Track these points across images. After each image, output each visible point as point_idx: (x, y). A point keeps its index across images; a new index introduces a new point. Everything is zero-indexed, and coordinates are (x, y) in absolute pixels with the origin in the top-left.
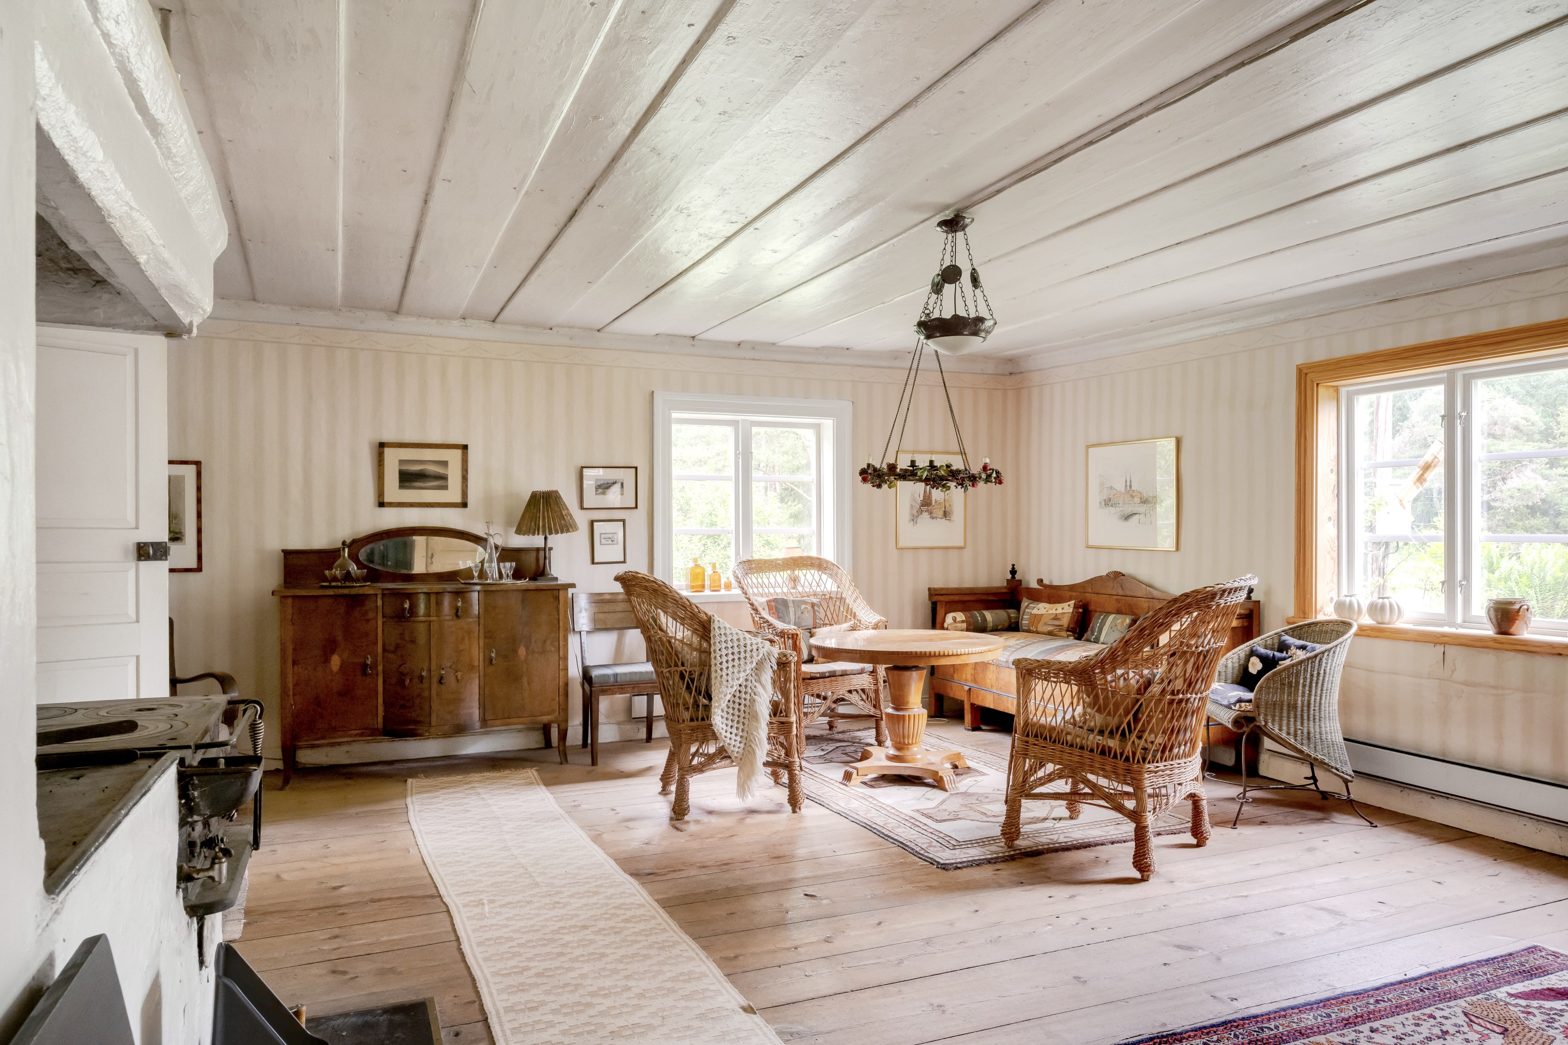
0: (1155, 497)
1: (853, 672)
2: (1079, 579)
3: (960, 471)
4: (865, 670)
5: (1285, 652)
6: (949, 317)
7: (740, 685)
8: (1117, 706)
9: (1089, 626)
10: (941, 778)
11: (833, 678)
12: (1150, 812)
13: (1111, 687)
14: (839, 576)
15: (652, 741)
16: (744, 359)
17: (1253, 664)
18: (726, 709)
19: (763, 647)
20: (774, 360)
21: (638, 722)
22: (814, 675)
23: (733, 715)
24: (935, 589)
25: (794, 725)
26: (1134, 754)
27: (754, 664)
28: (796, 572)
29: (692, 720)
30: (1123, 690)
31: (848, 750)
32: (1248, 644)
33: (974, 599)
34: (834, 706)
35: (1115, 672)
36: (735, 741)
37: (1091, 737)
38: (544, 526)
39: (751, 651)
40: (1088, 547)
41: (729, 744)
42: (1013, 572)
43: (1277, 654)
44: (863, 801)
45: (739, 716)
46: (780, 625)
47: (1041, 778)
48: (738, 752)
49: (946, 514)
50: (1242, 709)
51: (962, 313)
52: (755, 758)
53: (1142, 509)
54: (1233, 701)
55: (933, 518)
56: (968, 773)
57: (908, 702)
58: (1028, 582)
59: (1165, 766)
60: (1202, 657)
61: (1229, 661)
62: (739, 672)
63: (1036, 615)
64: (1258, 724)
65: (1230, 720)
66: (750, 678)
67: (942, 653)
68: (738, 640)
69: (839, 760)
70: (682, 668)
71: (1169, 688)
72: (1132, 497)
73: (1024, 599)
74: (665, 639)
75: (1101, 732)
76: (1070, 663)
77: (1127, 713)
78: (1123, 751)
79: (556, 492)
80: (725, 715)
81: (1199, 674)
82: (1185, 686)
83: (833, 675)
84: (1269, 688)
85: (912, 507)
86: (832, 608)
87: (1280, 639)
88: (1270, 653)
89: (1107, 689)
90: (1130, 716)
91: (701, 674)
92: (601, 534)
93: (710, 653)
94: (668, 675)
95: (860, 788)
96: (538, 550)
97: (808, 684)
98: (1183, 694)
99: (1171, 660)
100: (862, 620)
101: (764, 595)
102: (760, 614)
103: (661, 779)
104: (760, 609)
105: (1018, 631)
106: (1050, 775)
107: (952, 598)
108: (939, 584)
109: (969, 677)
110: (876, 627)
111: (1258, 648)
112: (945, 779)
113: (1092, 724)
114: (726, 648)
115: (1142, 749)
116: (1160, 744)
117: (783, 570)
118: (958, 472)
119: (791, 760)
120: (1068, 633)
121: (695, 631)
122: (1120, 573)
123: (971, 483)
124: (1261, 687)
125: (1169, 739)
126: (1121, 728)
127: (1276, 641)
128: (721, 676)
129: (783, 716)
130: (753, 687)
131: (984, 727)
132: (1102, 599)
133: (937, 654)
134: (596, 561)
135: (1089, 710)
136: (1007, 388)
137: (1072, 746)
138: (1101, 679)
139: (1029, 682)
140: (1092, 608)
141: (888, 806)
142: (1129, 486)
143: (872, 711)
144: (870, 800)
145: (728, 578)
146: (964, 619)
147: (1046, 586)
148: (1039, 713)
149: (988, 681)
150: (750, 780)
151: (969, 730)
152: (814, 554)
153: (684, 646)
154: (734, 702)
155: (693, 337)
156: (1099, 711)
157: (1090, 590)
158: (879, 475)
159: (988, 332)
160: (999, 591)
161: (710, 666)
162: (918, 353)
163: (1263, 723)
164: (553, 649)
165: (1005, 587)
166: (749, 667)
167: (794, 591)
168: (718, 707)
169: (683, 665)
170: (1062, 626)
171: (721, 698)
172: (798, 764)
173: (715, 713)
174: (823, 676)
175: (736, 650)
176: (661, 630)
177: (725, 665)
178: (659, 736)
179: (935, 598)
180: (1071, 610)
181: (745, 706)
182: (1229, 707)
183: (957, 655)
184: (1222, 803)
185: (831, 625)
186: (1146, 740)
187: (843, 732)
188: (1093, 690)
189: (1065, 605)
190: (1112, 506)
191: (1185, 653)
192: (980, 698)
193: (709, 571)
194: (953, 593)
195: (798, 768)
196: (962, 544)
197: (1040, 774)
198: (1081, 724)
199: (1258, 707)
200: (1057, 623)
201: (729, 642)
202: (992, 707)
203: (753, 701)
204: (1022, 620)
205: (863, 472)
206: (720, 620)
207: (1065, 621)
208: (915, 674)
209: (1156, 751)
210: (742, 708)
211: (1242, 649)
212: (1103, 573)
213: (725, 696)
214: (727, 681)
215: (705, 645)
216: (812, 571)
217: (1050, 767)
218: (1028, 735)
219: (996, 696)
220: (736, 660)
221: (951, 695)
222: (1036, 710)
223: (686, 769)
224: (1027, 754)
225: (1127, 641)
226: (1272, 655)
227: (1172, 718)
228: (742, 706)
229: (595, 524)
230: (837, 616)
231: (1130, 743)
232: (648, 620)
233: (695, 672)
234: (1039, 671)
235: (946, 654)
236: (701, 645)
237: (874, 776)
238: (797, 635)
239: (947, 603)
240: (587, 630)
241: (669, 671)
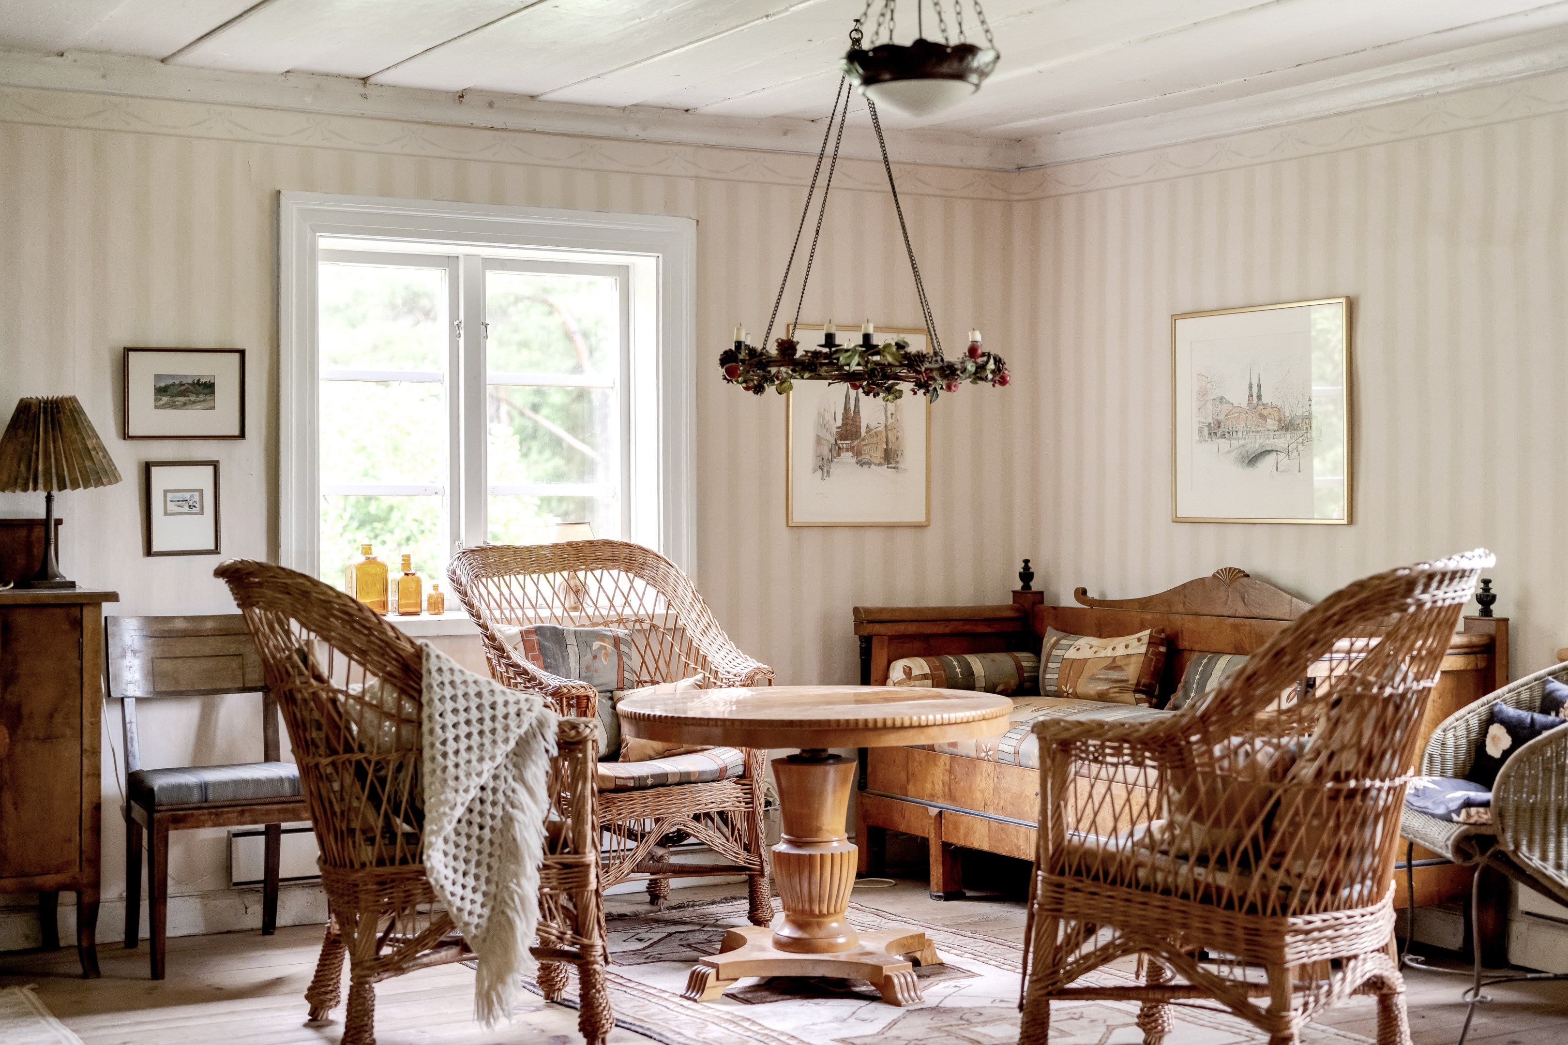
0: (1309, 417)
1: (704, 777)
2: (1159, 587)
3: (924, 356)
4: (729, 773)
5: (1553, 714)
6: (908, 42)
7: (483, 788)
8: (1230, 810)
9: (1179, 682)
10: (888, 979)
11: (662, 789)
12: (1296, 1010)
13: (1221, 769)
14: (671, 581)
15: (277, 932)
16: (471, 127)
17: (1493, 738)
18: (453, 837)
19: (529, 710)
20: (534, 131)
21: (244, 891)
22: (623, 782)
23: (468, 849)
24: (867, 611)
25: (593, 871)
26: (1265, 898)
27: (512, 744)
28: (581, 574)
29: (380, 862)
30: (1243, 774)
31: (693, 939)
32: (1484, 699)
33: (947, 630)
34: (660, 852)
35: (1229, 738)
36: (473, 902)
37: (1184, 869)
38: (47, 472)
39: (506, 717)
40: (1177, 521)
41: (460, 910)
42: (1027, 575)
43: (1539, 717)
44: (731, 1027)
45: (479, 852)
46: (552, 680)
47: (1086, 957)
48: (477, 926)
49: (890, 457)
50: (1472, 821)
51: (933, 36)
52: (514, 936)
53: (1281, 441)
54: (1454, 806)
55: (861, 463)
56: (942, 973)
57: (819, 829)
58: (1057, 597)
59: (1324, 921)
60: (1391, 708)
61: (1450, 734)
62: (481, 760)
63: (1073, 660)
64: (1502, 848)
65: (1450, 843)
66: (503, 773)
67: (889, 723)
68: (479, 695)
69: (676, 956)
70: (360, 756)
71: (1332, 768)
72: (1263, 417)
73: (1050, 630)
74: (324, 695)
75: (1203, 860)
76: (1143, 724)
77: (1250, 820)
78: (1245, 894)
79: (73, 400)
80: (452, 850)
81: (1386, 743)
82: (1361, 765)
83: (661, 782)
84: (1523, 777)
85: (819, 440)
86: (656, 648)
87: (1544, 689)
88: (1526, 715)
89: (1214, 771)
90: (1257, 825)
91: (399, 768)
92: (166, 492)
93: (420, 724)
94: (329, 770)
95: (723, 1003)
96: (30, 524)
97: (611, 802)
98: (1357, 779)
99: (1334, 713)
100: (720, 670)
101: (515, 621)
102: (509, 658)
103: (307, 997)
104: (508, 647)
105: (1039, 695)
106: (1105, 948)
107: (901, 628)
108: (874, 600)
109: (939, 787)
110: (750, 681)
111: (1504, 707)
112: (896, 981)
113: (1186, 844)
114: (455, 711)
115: (1281, 888)
116: (1314, 879)
117: (553, 570)
118: (920, 357)
119: (586, 941)
120: (1138, 696)
121: (388, 678)
122: (1240, 571)
123: (944, 383)
124: (1507, 776)
125: (1332, 869)
126: (1241, 848)
127: (1537, 694)
128: (445, 769)
129: (569, 853)
130: (509, 793)
131: (969, 894)
132: (1207, 623)
133: (880, 724)
134: (155, 548)
135: (1179, 818)
136: (1014, 197)
137: (1146, 888)
138: (1201, 755)
139: (1066, 765)
140: (1185, 644)
141: (782, 1033)
142: (1256, 394)
143: (742, 858)
144: (746, 1024)
145: (436, 587)
146: (927, 670)
147: (1092, 603)
148: (1085, 824)
149: (978, 795)
150: (504, 982)
151: (939, 898)
152: (616, 535)
153: (366, 709)
154: (470, 823)
155: (365, 80)
156: (1198, 817)
157: (1180, 608)
158: (760, 361)
159: (983, 74)
160: (999, 614)
161: (420, 751)
162: (838, 119)
163: (1512, 847)
164: (68, 732)
165: (1011, 608)
166: (502, 750)
167: (577, 614)
168: (437, 833)
169: (361, 749)
170: (1127, 681)
171: (445, 814)
172: (599, 951)
173: (431, 844)
174: (640, 785)
175: (474, 715)
176: (319, 678)
177: (451, 746)
178: (289, 922)
179: (869, 629)
180: (1143, 649)
181: (493, 829)
182: (1447, 818)
183: (920, 726)
184: (1437, 1013)
185: (654, 683)
186: (1288, 872)
187: (680, 907)
188: (1186, 776)
189: (1132, 639)
190: (1223, 436)
191: (1358, 698)
192: (962, 831)
193: (395, 575)
194: (904, 617)
195: (600, 960)
196: (921, 518)
197: (1088, 947)
198: (1164, 847)
199: (1501, 815)
200: (1116, 675)
201: (461, 699)
202: (985, 847)
203: (508, 820)
204: (1045, 671)
205: (728, 359)
206: (441, 653)
207: (1132, 672)
208: (832, 772)
209: (1307, 892)
210: (487, 834)
211: (1476, 709)
212: (1208, 572)
213: (452, 808)
214: (457, 778)
215: (408, 707)
216: (615, 572)
217: (1105, 935)
218: (1062, 873)
219: (994, 825)
220: (476, 737)
221: (903, 828)
222: (1079, 821)
223: (368, 964)
224: (1059, 910)
225: (1249, 678)
226: (1529, 720)
227: (1337, 827)
228: (487, 831)
229: (154, 470)
230: (668, 665)
231: (1257, 877)
232: (289, 658)
233: (388, 763)
234: (1084, 743)
235: (898, 724)
236: (400, 707)
237: (750, 981)
238: (588, 698)
239: (892, 638)
240: (139, 694)
241: (333, 763)
